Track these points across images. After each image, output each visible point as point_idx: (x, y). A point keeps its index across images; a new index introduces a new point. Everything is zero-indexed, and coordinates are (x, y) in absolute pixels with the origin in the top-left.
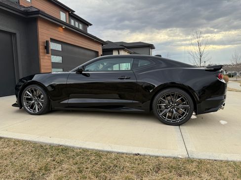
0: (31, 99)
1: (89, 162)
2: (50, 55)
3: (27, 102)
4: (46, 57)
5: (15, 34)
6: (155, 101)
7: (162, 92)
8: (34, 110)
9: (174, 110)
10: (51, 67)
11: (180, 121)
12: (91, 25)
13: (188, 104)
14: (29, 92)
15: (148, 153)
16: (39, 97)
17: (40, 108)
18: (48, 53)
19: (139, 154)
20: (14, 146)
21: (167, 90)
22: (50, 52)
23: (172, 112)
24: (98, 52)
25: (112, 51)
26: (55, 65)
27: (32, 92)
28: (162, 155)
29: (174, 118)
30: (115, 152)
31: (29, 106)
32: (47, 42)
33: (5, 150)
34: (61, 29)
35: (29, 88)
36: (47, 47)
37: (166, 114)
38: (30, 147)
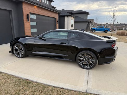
0: (17, 50)
1: (38, 91)
2: (29, 22)
3: (16, 51)
4: (28, 23)
5: (11, 11)
6: (77, 56)
7: (81, 52)
8: (19, 55)
9: (87, 61)
10: (30, 28)
11: (89, 67)
12: (53, 1)
13: (94, 60)
14: (16, 47)
15: (67, 88)
16: (21, 49)
17: (22, 55)
18: (28, 21)
19: (63, 88)
20: (6, 78)
21: (84, 51)
22: (30, 20)
23: (86, 62)
24: (56, 18)
25: (65, 17)
26: (32, 27)
27: (18, 47)
28: (74, 90)
29: (87, 66)
30: (51, 86)
31: (17, 53)
32: (28, 15)
33: (3, 80)
34: (35, 7)
35: (16, 44)
36: (28, 18)
37: (83, 63)
38: (13, 80)
